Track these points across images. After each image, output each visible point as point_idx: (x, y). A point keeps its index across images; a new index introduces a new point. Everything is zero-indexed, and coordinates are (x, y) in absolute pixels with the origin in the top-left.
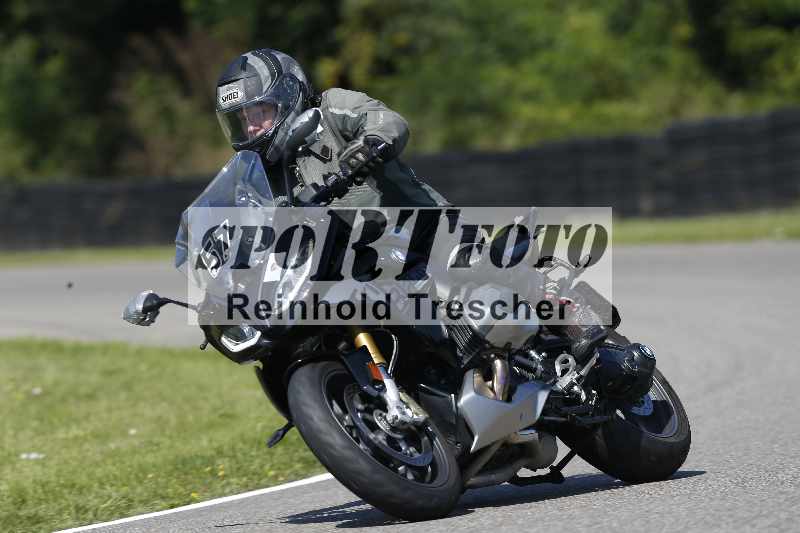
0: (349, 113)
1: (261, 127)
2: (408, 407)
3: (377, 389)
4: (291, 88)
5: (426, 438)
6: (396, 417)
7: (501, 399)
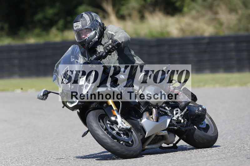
0: (113, 33)
1: (86, 36)
2: (125, 124)
5: (131, 133)
6: (120, 127)
7: (155, 121)
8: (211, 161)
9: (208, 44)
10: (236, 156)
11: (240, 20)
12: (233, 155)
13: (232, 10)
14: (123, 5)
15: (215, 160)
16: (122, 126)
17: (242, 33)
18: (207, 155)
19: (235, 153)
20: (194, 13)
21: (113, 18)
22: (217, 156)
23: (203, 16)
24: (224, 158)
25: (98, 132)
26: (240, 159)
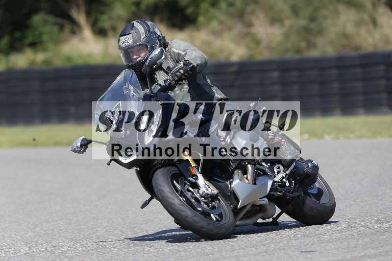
0: (181, 52)
1: (140, 57)
2: (209, 187)
3: (194, 179)
4: (154, 38)
5: (218, 201)
6: (204, 192)
7: (252, 183)
8: (245, 257)
9: (237, 73)
10: (284, 249)
11: (287, 36)
12: (278, 246)
13: (275, 20)
14: (102, 13)
15: (250, 255)
16: (206, 191)
17: (290, 56)
18: (237, 248)
19: (280, 245)
20: (214, 24)
21: (87, 33)
22: (254, 249)
23: (230, 29)
24: (265, 252)
25: (172, 201)
26: (290, 253)
